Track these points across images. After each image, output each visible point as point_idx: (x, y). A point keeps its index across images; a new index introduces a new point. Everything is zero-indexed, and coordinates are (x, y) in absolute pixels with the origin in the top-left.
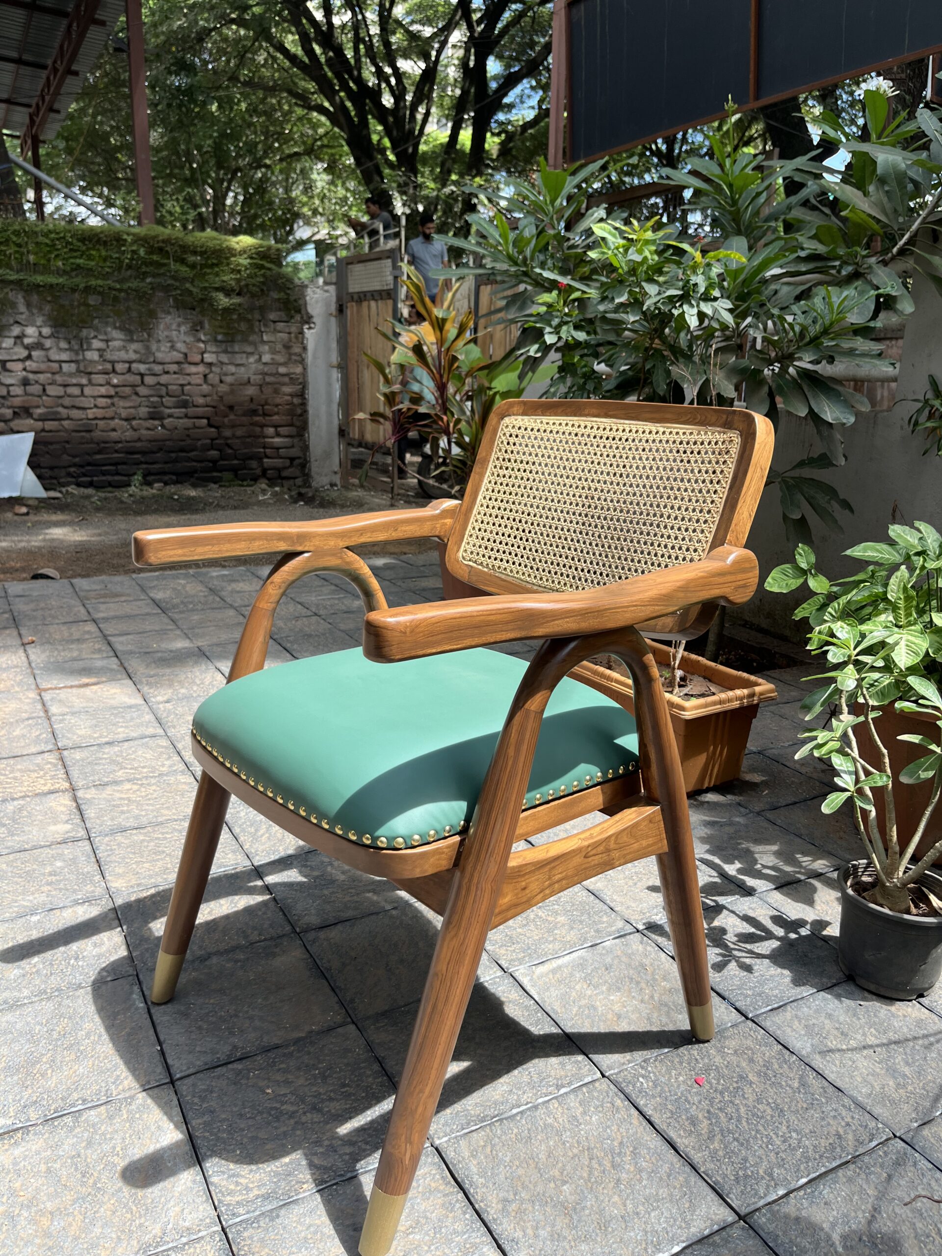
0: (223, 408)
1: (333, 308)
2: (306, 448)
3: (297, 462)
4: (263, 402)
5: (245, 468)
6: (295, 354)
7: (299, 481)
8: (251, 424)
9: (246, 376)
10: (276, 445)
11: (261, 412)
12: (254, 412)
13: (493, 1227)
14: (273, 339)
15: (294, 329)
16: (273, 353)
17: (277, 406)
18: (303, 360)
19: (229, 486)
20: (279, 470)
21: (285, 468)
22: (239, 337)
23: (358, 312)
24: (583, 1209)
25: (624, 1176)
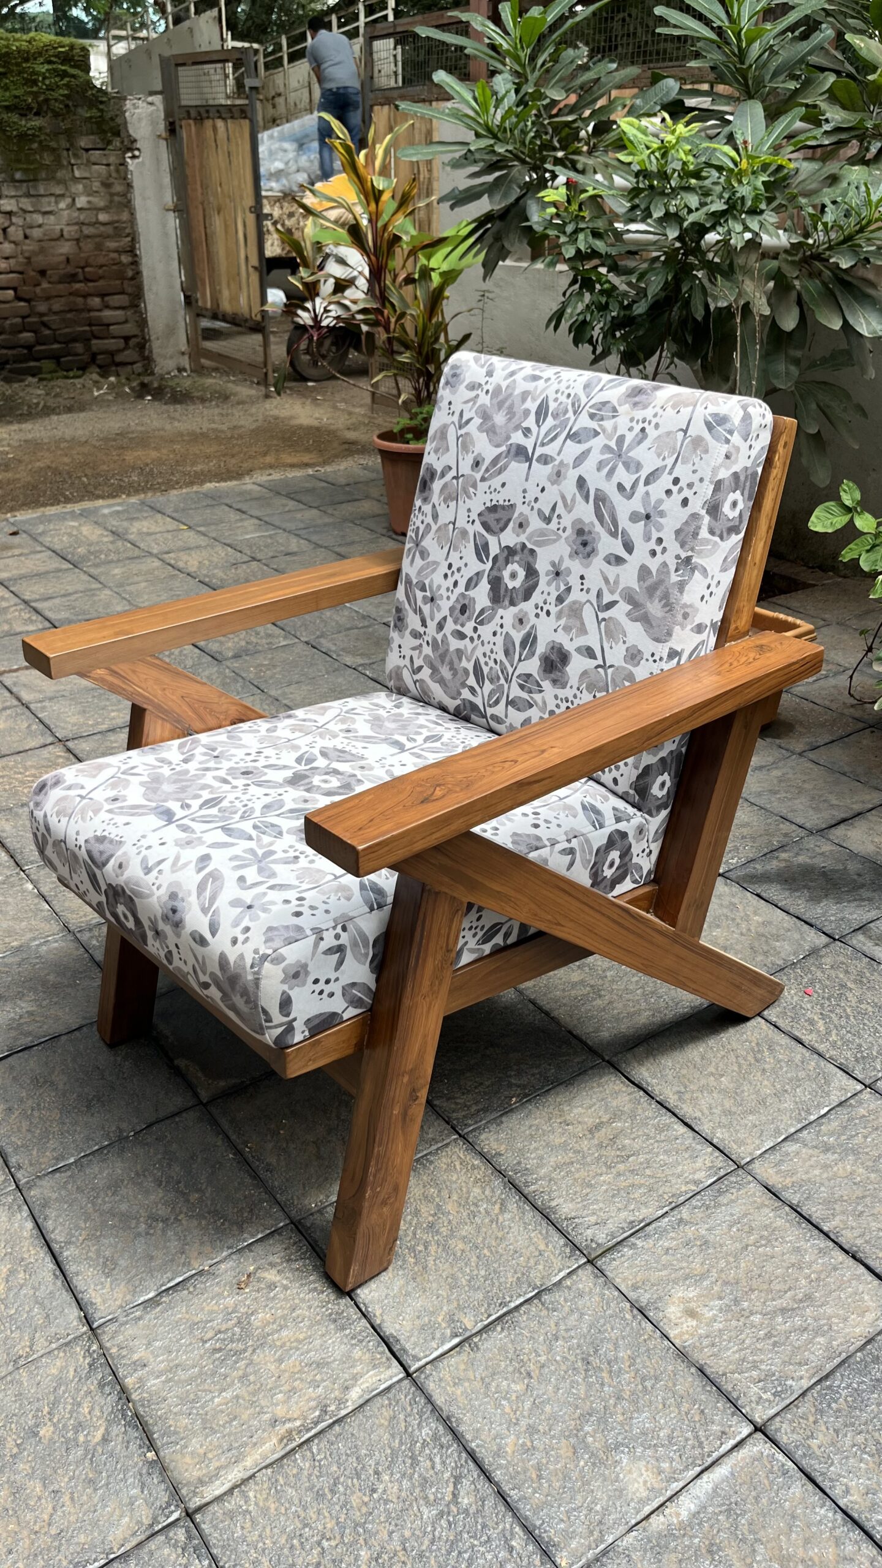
0: (32, 273)
1: (162, 127)
2: (143, 323)
3: (132, 342)
4: (82, 264)
5: (69, 354)
6: (118, 194)
7: (138, 367)
8: (70, 294)
9: (58, 227)
10: (106, 321)
11: (81, 277)
12: (72, 278)
13: (677, 1111)
14: (87, 175)
15: (112, 159)
16: (89, 195)
17: (101, 266)
18: (129, 201)
19: (52, 379)
20: (112, 354)
21: (119, 351)
22: (43, 175)
23: (199, 134)
24: (743, 1091)
25: (767, 1066)
